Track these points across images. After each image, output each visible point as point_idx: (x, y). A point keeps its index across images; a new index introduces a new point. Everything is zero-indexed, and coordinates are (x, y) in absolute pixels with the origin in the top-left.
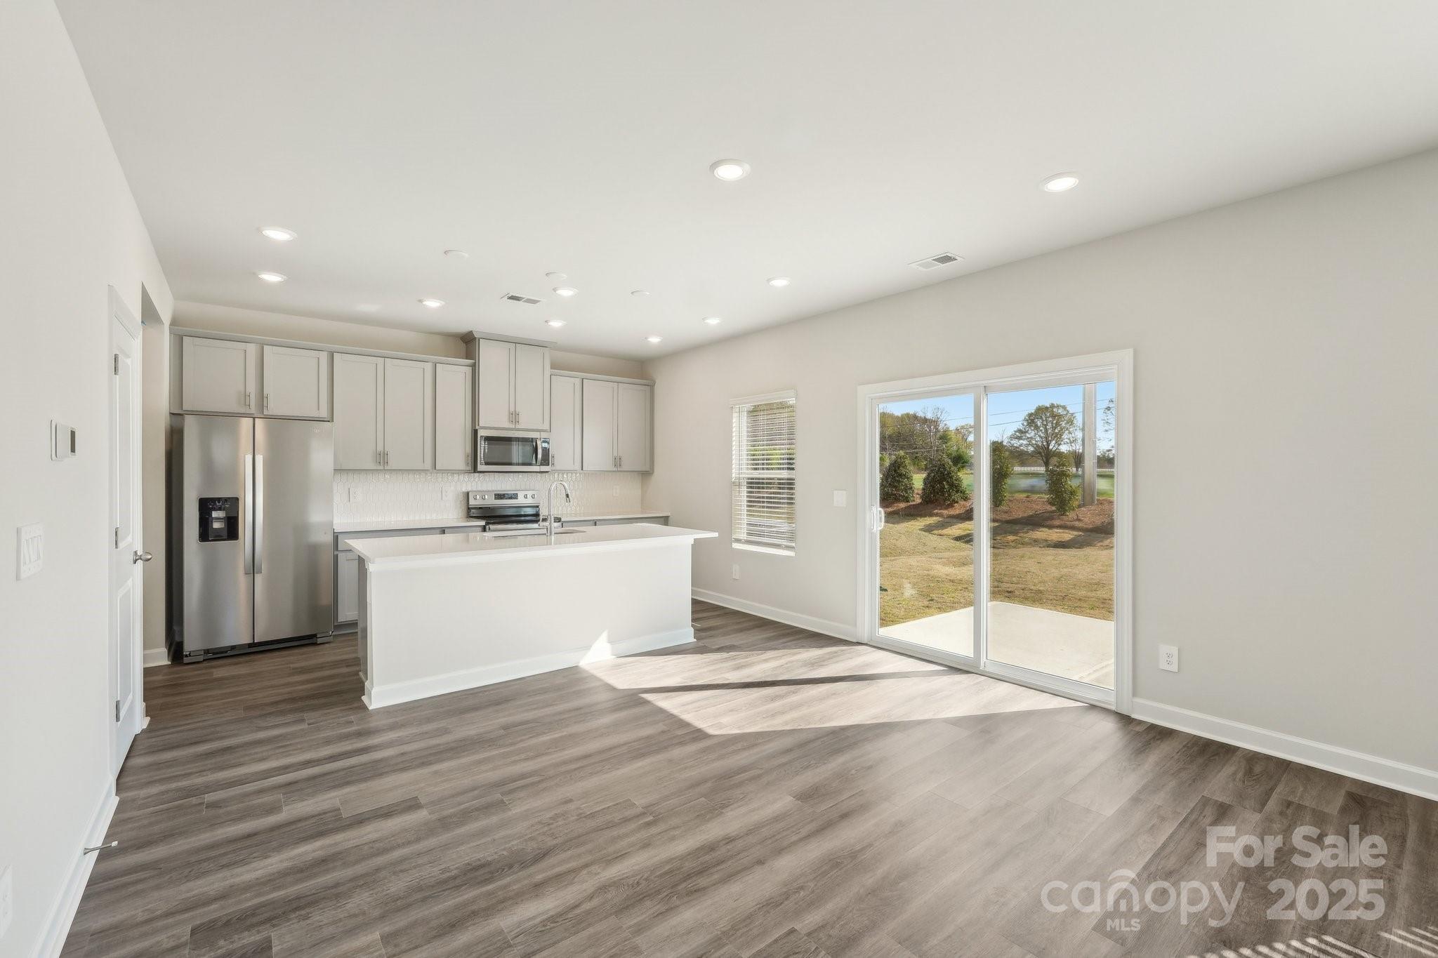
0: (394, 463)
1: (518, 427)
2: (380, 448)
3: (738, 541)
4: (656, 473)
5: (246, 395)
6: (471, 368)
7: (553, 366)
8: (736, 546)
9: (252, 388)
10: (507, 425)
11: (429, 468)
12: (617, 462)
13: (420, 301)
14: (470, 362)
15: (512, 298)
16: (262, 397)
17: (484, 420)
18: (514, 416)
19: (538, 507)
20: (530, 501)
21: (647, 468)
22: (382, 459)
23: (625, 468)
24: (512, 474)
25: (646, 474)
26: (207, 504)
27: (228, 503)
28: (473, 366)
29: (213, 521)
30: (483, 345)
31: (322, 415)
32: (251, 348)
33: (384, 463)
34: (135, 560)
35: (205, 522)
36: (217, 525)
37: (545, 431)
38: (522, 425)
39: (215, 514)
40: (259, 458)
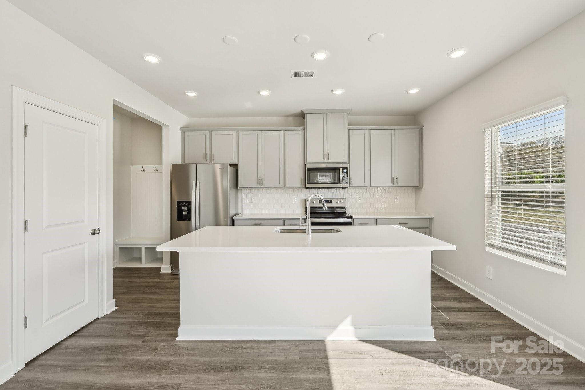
0: (265, 184)
1: (328, 161)
2: (259, 177)
3: (492, 246)
4: (423, 188)
5: (206, 154)
6: (303, 131)
7: (350, 125)
8: (489, 249)
9: (208, 152)
10: (322, 161)
11: (282, 186)
12: (395, 180)
13: (258, 92)
14: (302, 127)
15: (297, 74)
16: (211, 155)
17: (308, 160)
18: (327, 156)
19: (345, 208)
20: (339, 205)
21: (418, 185)
22: (260, 181)
23: (400, 184)
24: (328, 189)
25: (418, 188)
26: (180, 204)
27: (188, 204)
28: (304, 130)
29: (183, 211)
30: (308, 117)
31: (235, 161)
32: (208, 133)
33: (262, 184)
34: (93, 234)
35: (180, 212)
36: (184, 213)
37: (345, 163)
38: (332, 160)
39: (183, 208)
40: (198, 182)
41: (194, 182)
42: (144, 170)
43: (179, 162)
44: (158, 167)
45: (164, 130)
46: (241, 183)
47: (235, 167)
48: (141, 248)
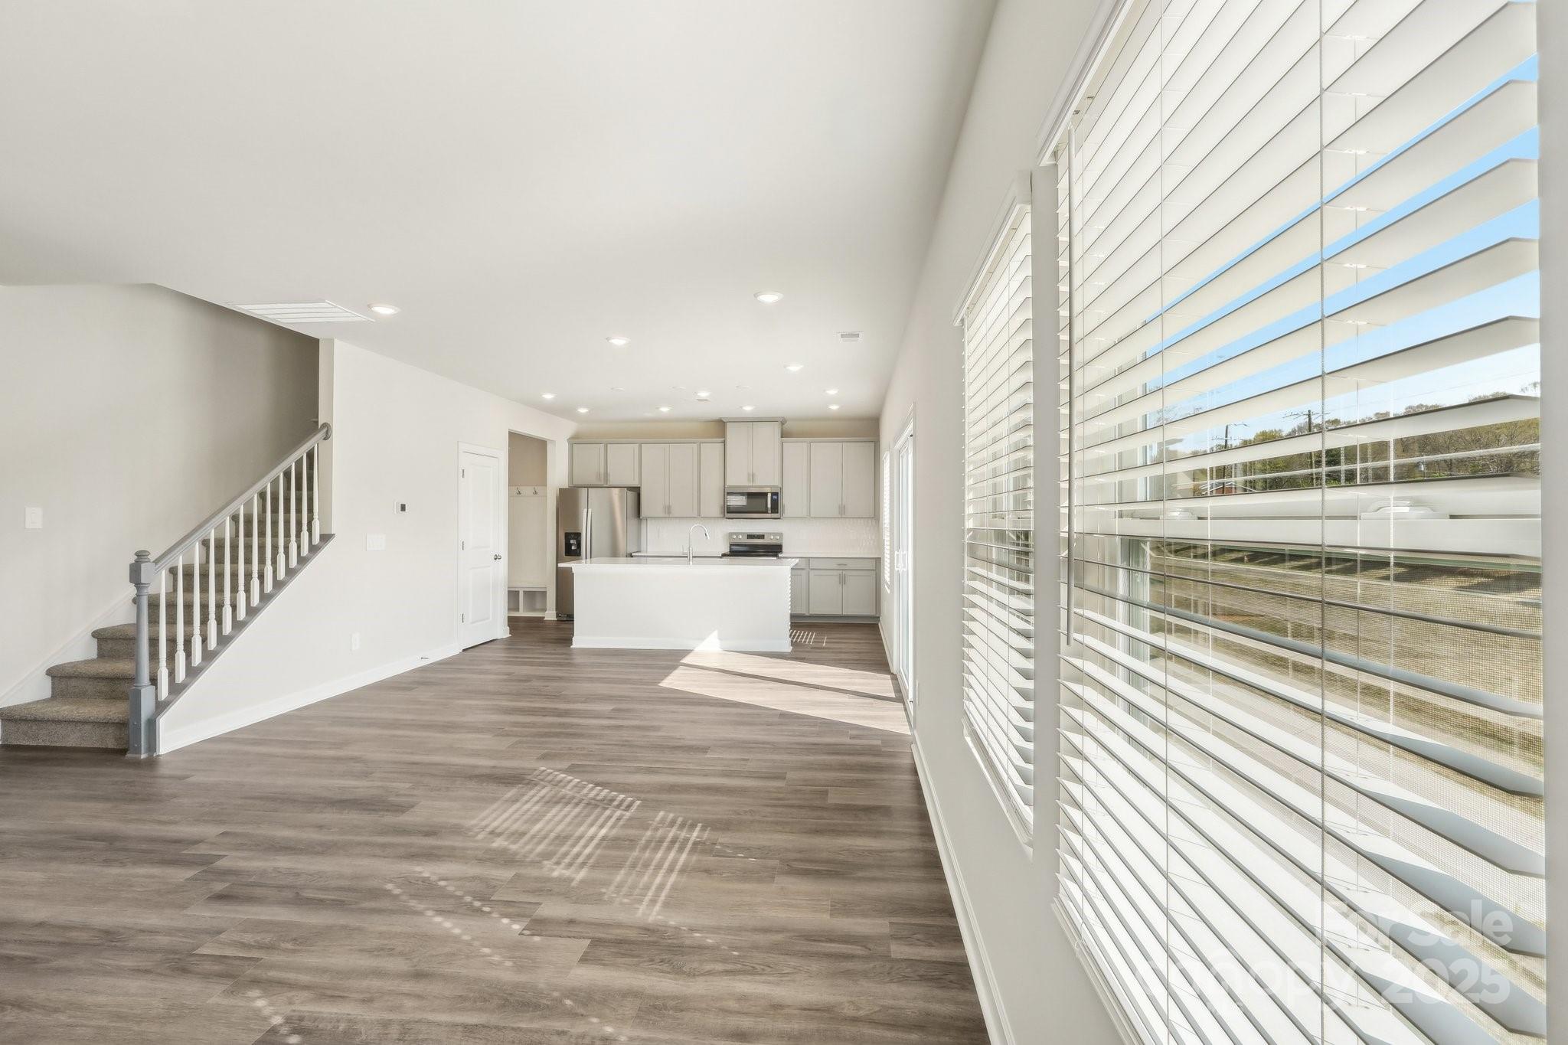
0: (675, 513)
1: (754, 485)
2: (667, 504)
5: (600, 475)
6: (722, 445)
7: (783, 435)
9: (602, 471)
10: (746, 484)
11: (696, 515)
12: (842, 510)
14: (721, 440)
16: (607, 476)
17: (728, 483)
18: (752, 476)
20: (774, 541)
21: (871, 515)
22: (668, 509)
23: (848, 515)
24: (759, 520)
26: (568, 536)
27: (578, 536)
28: (724, 442)
29: (571, 545)
30: (729, 427)
31: (635, 483)
32: (602, 446)
33: (669, 513)
34: (495, 559)
35: (568, 546)
36: (573, 548)
37: (777, 487)
38: (758, 483)
39: (572, 541)
40: (590, 510)
41: (586, 510)
42: (520, 493)
43: (565, 485)
44: (538, 489)
45: (549, 447)
46: (645, 511)
47: (637, 491)
48: (518, 592)
